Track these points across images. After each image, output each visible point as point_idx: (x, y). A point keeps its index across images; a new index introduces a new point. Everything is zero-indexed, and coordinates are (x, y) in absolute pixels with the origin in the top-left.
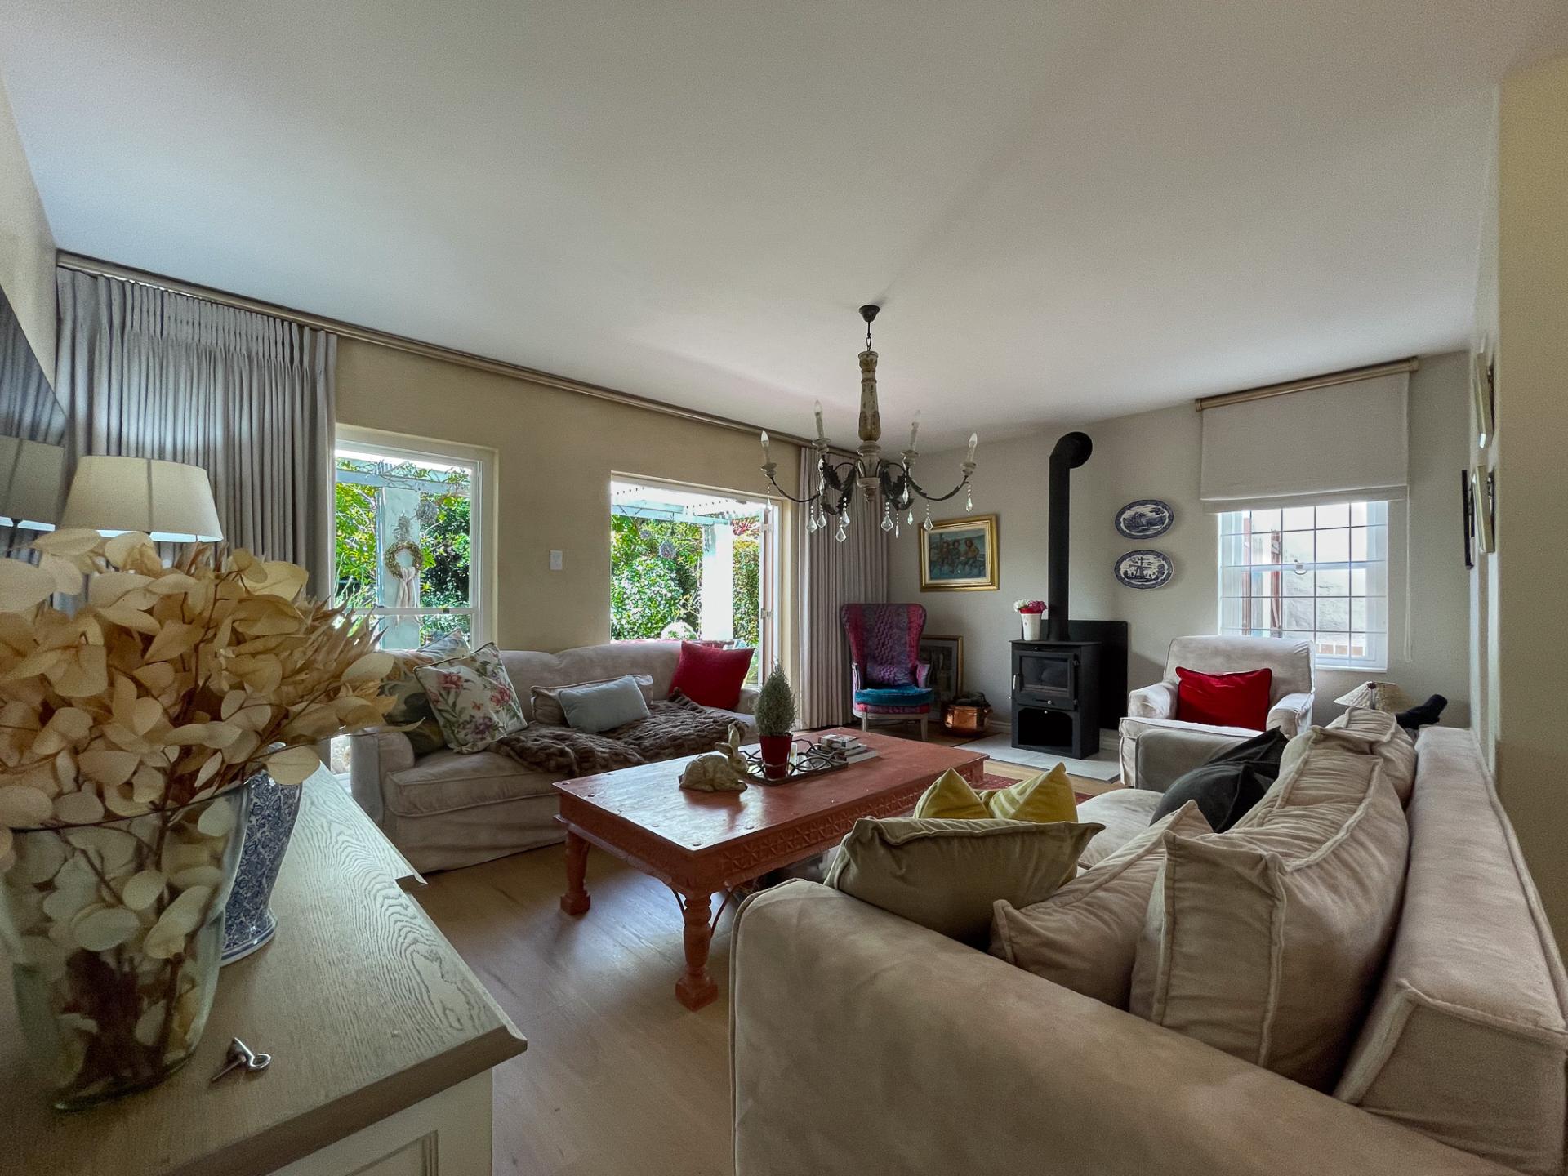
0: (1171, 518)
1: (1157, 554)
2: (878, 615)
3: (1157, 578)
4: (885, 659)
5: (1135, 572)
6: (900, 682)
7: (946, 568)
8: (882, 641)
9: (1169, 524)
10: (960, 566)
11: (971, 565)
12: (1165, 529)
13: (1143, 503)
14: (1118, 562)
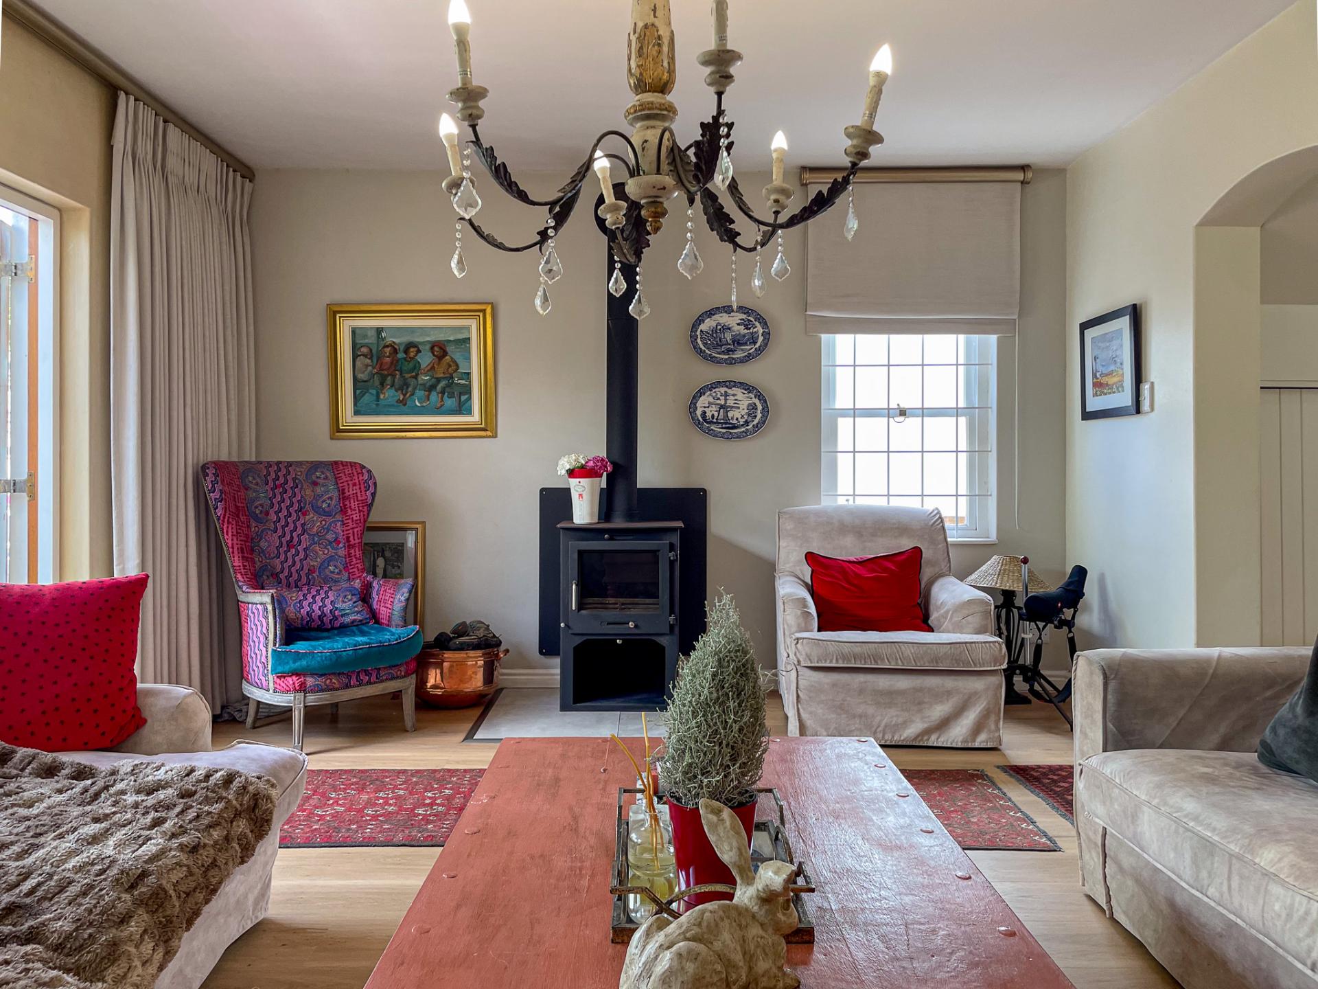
0: (767, 335)
1: (748, 388)
2: (271, 484)
3: (747, 423)
4: (295, 576)
5: (716, 414)
6: (348, 620)
7: (390, 395)
8: (288, 537)
9: (766, 343)
10: (420, 393)
11: (443, 392)
12: (759, 351)
13: (728, 309)
14: (694, 397)
